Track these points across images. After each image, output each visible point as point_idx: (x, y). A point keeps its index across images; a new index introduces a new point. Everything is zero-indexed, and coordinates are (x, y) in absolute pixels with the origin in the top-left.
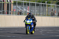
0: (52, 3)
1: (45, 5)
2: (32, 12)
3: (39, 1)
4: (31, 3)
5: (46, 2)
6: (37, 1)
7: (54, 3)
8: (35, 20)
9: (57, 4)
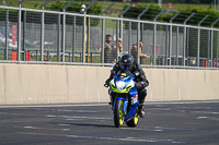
0: (106, 13)
1: (80, 21)
2: (28, 46)
3: (55, 3)
4: (23, 12)
5: (84, 6)
6: (49, 4)
7: (116, 11)
8: (142, 80)
9: (125, 16)
